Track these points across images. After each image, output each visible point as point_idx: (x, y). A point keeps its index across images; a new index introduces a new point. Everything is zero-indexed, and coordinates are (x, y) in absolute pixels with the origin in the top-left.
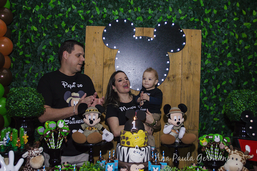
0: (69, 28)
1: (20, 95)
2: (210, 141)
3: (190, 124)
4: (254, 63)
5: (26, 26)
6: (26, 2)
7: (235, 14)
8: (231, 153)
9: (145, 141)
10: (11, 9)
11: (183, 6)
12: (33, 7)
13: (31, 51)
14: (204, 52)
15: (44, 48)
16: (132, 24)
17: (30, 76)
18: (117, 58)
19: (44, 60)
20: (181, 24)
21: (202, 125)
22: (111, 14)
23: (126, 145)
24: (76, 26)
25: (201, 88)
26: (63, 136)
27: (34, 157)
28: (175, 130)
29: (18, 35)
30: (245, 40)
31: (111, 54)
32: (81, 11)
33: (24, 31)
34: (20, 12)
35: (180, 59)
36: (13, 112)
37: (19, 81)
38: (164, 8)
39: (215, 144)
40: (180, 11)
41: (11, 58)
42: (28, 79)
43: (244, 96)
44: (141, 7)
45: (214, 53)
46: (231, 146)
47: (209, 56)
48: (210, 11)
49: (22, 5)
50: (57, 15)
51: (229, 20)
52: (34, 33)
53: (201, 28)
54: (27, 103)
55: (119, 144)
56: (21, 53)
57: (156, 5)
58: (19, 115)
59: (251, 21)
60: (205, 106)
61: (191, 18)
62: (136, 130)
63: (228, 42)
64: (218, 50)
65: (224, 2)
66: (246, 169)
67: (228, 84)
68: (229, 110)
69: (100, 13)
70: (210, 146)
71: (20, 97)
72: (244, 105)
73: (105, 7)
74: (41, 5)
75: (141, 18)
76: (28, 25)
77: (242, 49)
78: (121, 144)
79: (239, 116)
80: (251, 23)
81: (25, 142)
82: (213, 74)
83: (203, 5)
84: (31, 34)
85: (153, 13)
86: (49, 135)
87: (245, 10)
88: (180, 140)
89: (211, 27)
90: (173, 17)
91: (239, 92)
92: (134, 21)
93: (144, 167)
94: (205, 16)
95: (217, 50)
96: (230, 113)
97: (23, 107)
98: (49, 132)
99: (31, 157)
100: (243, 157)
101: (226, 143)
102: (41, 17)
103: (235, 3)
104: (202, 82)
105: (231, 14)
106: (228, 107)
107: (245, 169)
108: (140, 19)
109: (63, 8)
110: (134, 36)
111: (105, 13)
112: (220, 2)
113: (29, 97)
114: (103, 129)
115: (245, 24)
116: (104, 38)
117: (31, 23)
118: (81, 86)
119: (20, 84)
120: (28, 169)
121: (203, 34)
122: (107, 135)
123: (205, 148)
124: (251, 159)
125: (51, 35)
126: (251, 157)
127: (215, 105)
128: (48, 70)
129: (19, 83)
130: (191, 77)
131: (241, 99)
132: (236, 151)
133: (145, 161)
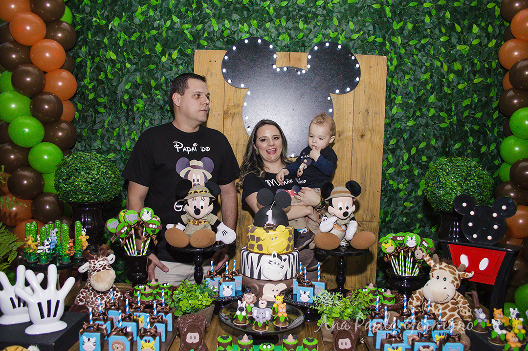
0: (167, 54)
1: (76, 166)
2: (399, 245)
3: (366, 212)
4: (473, 112)
5: (98, 52)
6: (98, 12)
7: (444, 31)
8: (435, 268)
9: (289, 245)
10: (74, 25)
11: (357, 17)
12: (109, 20)
13: (107, 92)
14: (390, 93)
15: (128, 87)
16: (271, 47)
17: (105, 133)
18: (245, 104)
19: (128, 107)
20: (353, 47)
21: (386, 214)
22: (237, 30)
23: (256, 250)
24: (179, 50)
25: (385, 152)
26: (149, 234)
27: (97, 271)
28: (340, 226)
29: (86, 66)
30: (459, 74)
31: (236, 97)
32: (186, 26)
33: (95, 60)
34: (88, 29)
35: (351, 105)
36: (66, 194)
37: (89, 141)
38: (325, 20)
39: (407, 249)
40: (351, 26)
41: (76, 104)
42: (102, 137)
43: (460, 168)
44: (287, 18)
45: (407, 95)
46: (436, 256)
47: (399, 99)
48: (401, 24)
49: (92, 18)
50: (148, 32)
51: (433, 39)
52: (112, 63)
53: (386, 53)
54: (88, 180)
55: (245, 248)
56: (91, 96)
57: (312, 14)
58: (76, 200)
59: (469, 43)
60: (391, 182)
61: (370, 36)
62: (273, 225)
63: (431, 77)
64: (414, 91)
65: (426, 11)
66: (461, 295)
67: (428, 146)
68: (432, 192)
69: (219, 29)
70: (399, 253)
71: (76, 170)
72: (460, 185)
73: (226, 18)
74: (123, 16)
75: (287, 36)
76: (101, 50)
77: (453, 89)
78: (249, 249)
79: (450, 204)
80: (468, 45)
81: (83, 246)
82: (405, 131)
83: (389, 15)
84: (106, 64)
85: (306, 28)
86: (125, 234)
87: (459, 24)
88: (348, 242)
89: (403, 51)
90: (340, 36)
91: (451, 162)
92: (275, 41)
93: (286, 288)
94: (393, 34)
95: (412, 92)
96: (434, 197)
97: (82, 186)
98: (126, 228)
99: (93, 272)
100: (456, 275)
101: (427, 249)
102: (122, 37)
103: (443, 12)
104: (387, 143)
105: (437, 31)
106: (431, 187)
107: (459, 295)
108: (285, 39)
109: (158, 20)
110: (274, 67)
111: (226, 29)
112: (418, 10)
113: (91, 169)
114: (218, 223)
115: (458, 47)
116: (224, 70)
117: (106, 46)
118: (207, 149)
119: (90, 146)
120: (89, 291)
121: (389, 63)
122: (224, 233)
123: (390, 257)
124: (470, 278)
125: (139, 66)
126: (470, 275)
127: (407, 180)
128: (134, 124)
129: (88, 145)
130: (368, 135)
131: (454, 173)
132: (444, 264)
133: (289, 277)
